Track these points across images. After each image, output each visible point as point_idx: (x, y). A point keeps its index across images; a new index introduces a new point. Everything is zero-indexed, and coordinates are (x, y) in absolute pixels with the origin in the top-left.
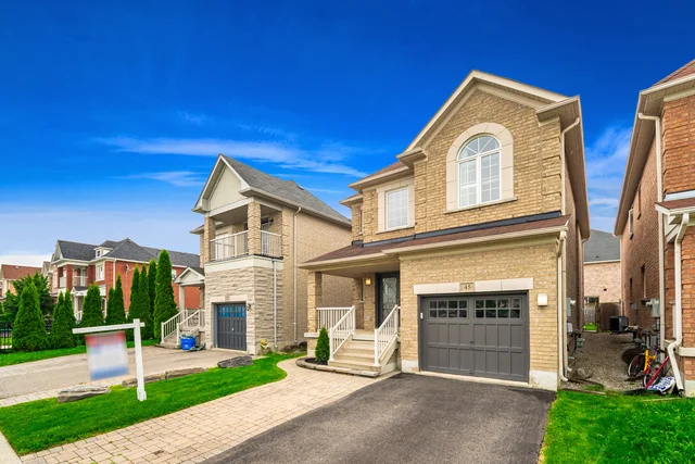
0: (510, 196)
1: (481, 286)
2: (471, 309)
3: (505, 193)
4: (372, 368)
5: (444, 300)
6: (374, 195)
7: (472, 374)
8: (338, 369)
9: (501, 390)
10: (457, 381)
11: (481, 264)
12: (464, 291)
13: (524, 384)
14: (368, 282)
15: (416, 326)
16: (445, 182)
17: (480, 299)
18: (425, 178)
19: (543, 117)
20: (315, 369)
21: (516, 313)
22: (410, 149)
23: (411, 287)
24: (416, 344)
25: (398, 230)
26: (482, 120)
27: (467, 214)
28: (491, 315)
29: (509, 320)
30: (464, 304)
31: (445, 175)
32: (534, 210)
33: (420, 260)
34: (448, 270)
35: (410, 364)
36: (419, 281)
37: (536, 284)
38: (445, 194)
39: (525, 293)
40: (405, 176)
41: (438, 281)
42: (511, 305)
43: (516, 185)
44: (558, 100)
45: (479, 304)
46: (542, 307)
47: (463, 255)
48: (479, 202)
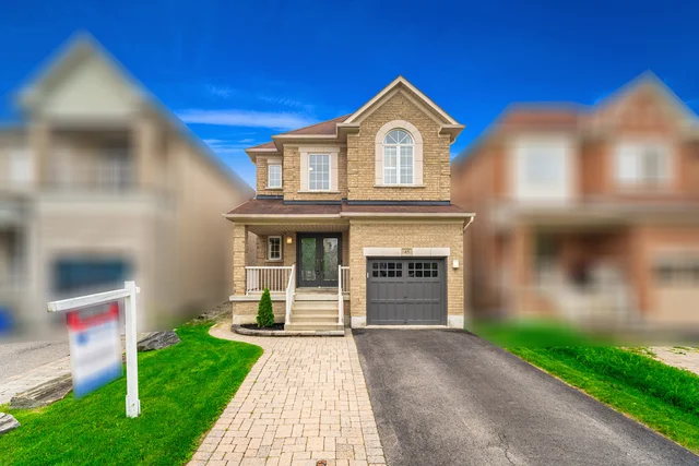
0: (420, 184)
1: (417, 252)
2: (405, 269)
3: (417, 181)
4: (337, 327)
5: (384, 262)
6: (296, 153)
7: (405, 323)
8: (303, 332)
9: (440, 332)
10: (398, 330)
11: (417, 234)
12: (404, 255)
13: (444, 327)
14: (289, 241)
15: (365, 285)
16: (374, 160)
17: (411, 262)
18: (357, 152)
19: (444, 132)
20: (273, 335)
21: (435, 274)
22: (348, 122)
23: (360, 249)
24: (364, 301)
25: (321, 193)
26: (402, 118)
27: (391, 191)
28: (419, 274)
29: (431, 279)
30: (400, 266)
31: (374, 154)
32: (435, 197)
33: (368, 225)
34: (392, 237)
35: (359, 321)
36: (367, 244)
37: (452, 252)
38: (374, 170)
39: (443, 259)
40: (332, 143)
41: (384, 246)
42: (431, 267)
43: (424, 176)
44: (454, 124)
45: (411, 266)
46: (455, 269)
47: (412, 225)
48: (399, 184)
